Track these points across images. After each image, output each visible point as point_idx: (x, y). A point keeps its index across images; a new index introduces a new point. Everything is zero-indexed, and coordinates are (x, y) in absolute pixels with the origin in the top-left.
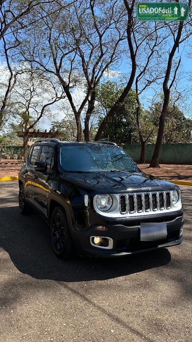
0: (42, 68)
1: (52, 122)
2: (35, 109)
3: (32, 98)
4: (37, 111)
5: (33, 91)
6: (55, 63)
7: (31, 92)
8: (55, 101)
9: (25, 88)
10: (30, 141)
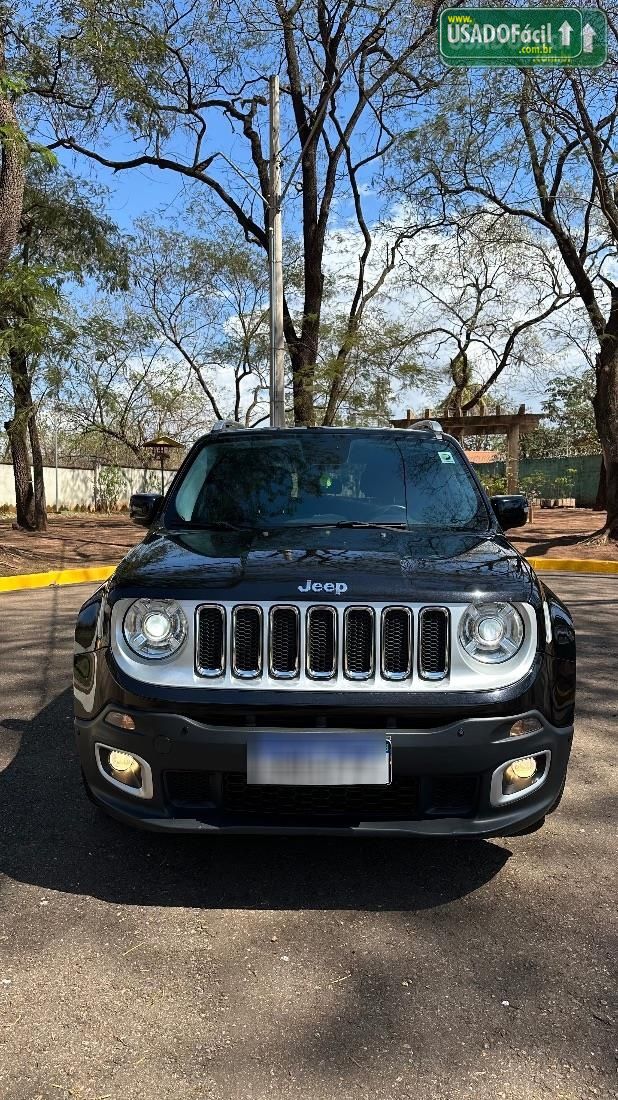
0: (491, 206)
1: (550, 383)
2: (487, 343)
3: (480, 310)
4: (493, 351)
5: (484, 288)
6: (540, 181)
7: (480, 292)
8: (554, 308)
9: (460, 283)
10: (485, 449)
